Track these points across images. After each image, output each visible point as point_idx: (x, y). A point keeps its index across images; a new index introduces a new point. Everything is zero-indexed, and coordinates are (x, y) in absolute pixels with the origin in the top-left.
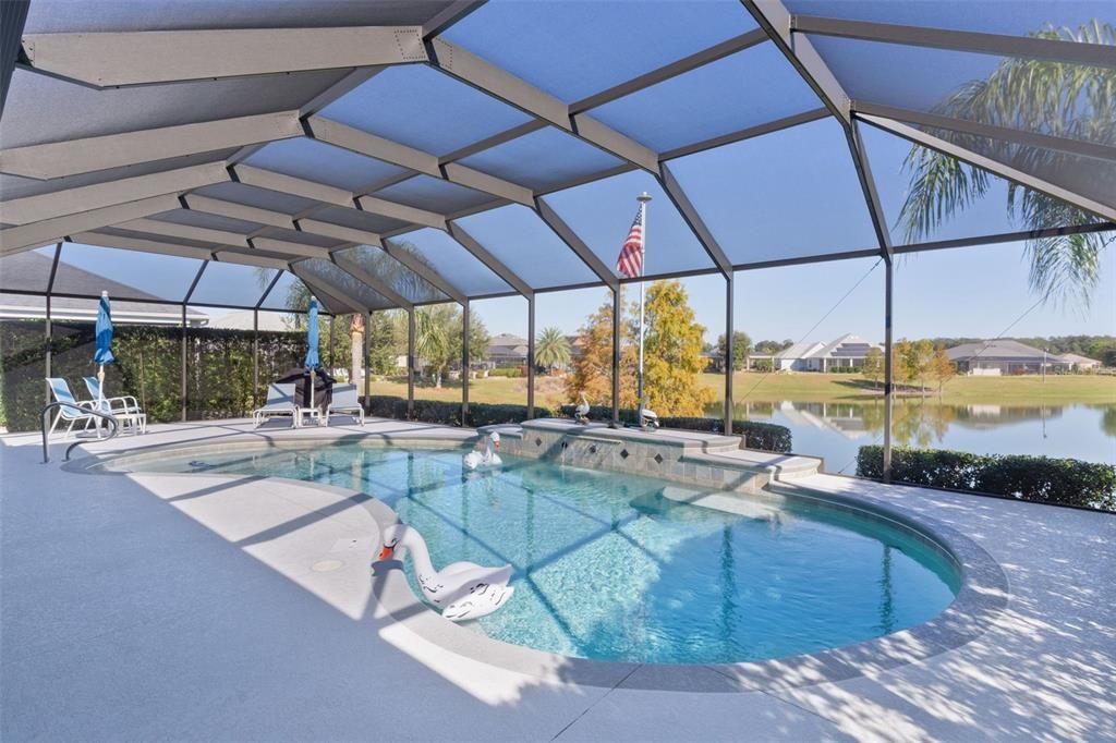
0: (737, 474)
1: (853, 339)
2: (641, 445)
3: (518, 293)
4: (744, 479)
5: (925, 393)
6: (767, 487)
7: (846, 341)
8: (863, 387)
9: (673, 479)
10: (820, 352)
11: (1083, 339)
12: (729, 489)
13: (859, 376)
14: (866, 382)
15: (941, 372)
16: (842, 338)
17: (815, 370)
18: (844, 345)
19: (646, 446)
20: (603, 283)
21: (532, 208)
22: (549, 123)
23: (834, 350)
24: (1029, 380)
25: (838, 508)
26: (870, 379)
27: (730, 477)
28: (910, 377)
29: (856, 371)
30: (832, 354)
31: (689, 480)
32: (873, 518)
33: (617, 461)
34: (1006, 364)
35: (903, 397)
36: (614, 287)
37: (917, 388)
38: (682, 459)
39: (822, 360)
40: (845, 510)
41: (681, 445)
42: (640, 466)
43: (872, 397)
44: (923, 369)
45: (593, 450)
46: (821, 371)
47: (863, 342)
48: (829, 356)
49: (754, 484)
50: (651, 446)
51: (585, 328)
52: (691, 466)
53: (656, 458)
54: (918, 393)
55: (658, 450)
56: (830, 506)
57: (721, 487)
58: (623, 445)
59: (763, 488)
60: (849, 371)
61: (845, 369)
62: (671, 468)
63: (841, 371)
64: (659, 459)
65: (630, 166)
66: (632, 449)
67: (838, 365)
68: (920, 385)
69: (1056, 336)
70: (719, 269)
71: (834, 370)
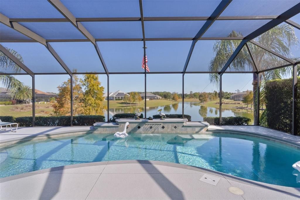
0: (199, 128)
1: (120, 92)
2: (169, 124)
3: (28, 74)
4: (201, 130)
5: (137, 105)
6: (207, 130)
7: (118, 92)
8: (123, 104)
9: (180, 133)
10: (112, 95)
11: (158, 92)
12: (197, 133)
13: (122, 101)
14: (124, 102)
15: (139, 100)
16: (118, 91)
17: (111, 100)
18: (118, 93)
19: (171, 124)
20: (67, 73)
21: (45, 46)
22: (69, 21)
23: (116, 94)
24: (153, 101)
25: (226, 133)
26: (125, 102)
27: (197, 129)
28: (134, 101)
29: (121, 100)
30: (116, 95)
31: (185, 132)
32: (236, 134)
33: (161, 130)
34: (150, 98)
35: (132, 106)
36: (71, 75)
37: (135, 104)
38: (183, 126)
39: (113, 97)
40: (227, 133)
41: (183, 122)
42: (169, 131)
43: (126, 106)
44: (136, 99)
45: (151, 128)
46: (113, 100)
47: (122, 92)
48: (115, 96)
49: (204, 131)
50: (172, 124)
51: (60, 86)
52: (186, 128)
53: (174, 127)
54: (135, 105)
55: (175, 125)
56: (224, 133)
57: (195, 132)
58: (162, 125)
59: (206, 131)
60: (120, 100)
61: (119, 99)
62: (179, 130)
63: (118, 100)
64: (175, 127)
65: (88, 40)
66: (166, 125)
67: (117, 98)
68: (135, 103)
69: (154, 92)
70: (106, 73)
71: (116, 100)
